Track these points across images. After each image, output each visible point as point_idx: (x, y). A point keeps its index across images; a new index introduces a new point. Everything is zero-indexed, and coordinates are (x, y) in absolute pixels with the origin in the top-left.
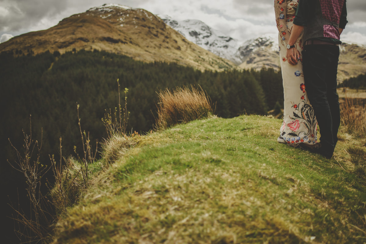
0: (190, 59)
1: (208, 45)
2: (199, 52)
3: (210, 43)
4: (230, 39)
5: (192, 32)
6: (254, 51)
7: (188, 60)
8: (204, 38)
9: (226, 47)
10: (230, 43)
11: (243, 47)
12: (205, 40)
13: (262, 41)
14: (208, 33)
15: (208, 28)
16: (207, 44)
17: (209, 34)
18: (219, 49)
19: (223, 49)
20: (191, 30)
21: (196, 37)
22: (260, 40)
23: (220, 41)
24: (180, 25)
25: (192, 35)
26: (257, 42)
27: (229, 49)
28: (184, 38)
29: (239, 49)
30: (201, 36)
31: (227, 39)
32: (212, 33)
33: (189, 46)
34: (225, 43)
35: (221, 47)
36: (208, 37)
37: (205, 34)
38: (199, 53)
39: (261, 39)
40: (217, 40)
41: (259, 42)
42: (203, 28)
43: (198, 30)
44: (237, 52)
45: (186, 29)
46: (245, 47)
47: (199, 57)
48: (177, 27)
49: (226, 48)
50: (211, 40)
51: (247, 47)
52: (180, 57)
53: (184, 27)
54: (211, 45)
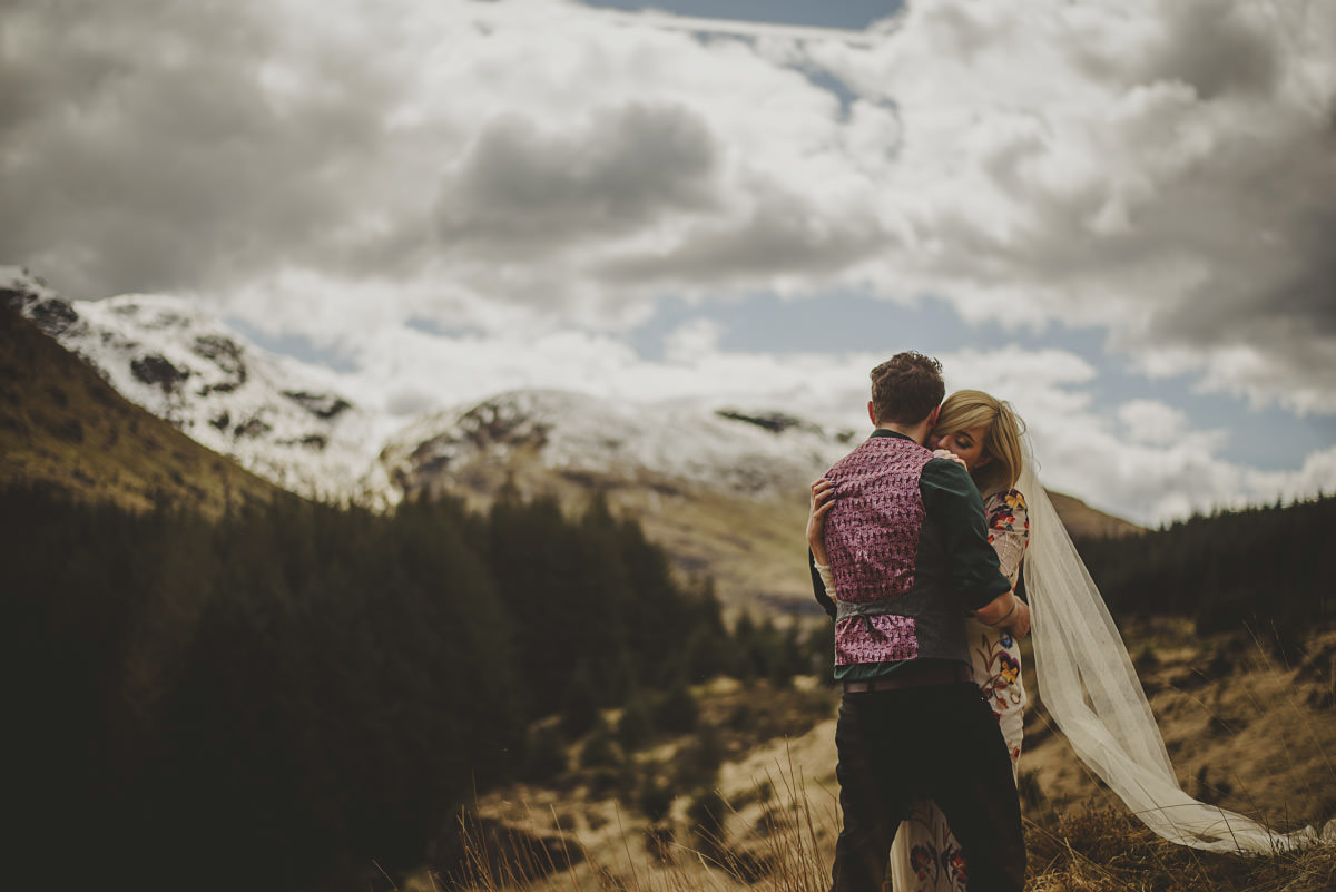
0: (128, 488)
1: (230, 432)
2: (177, 456)
3: (235, 420)
4: (340, 406)
5: (148, 360)
6: (454, 466)
7: (114, 491)
8: (205, 392)
9: (316, 442)
10: (344, 428)
11: (401, 446)
12: (217, 403)
13: (496, 419)
14: (230, 372)
15: (230, 349)
16: (221, 423)
17: (234, 379)
18: (281, 455)
19: (301, 455)
20: (140, 355)
21: (167, 389)
22: (488, 417)
23: (290, 415)
24: (86, 325)
25: (149, 374)
26: (473, 425)
27: (332, 456)
29: (383, 456)
30: (194, 384)
31: (327, 405)
32: (250, 371)
33: (124, 425)
34: (312, 426)
35: (290, 443)
36: (225, 388)
37: (214, 375)
38: (175, 464)
39: (495, 409)
40: (275, 410)
41: (482, 424)
42: (208, 348)
43: (178, 355)
44: (372, 469)
45: (116, 346)
46: (415, 449)
47: (178, 479)
48: (74, 334)
49: (316, 445)
50: (240, 405)
51: (424, 447)
52: (78, 474)
53: (107, 337)
54: (240, 431)
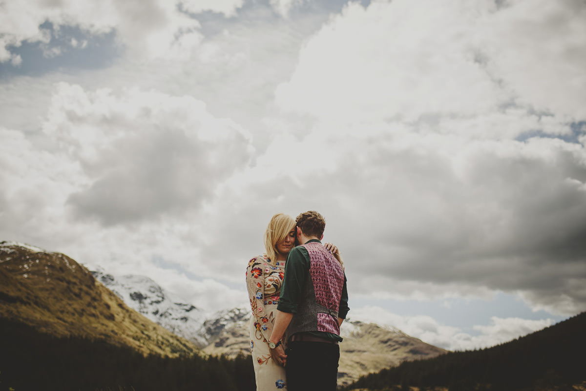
0: (128, 335)
1: (158, 316)
2: (143, 325)
3: (160, 312)
4: (192, 308)
5: (135, 293)
6: (226, 328)
7: (124, 336)
8: (151, 304)
9: (185, 319)
10: (192, 315)
11: (210, 321)
12: (154, 307)
13: (240, 313)
14: (159, 297)
15: (160, 289)
16: (156, 313)
17: (160, 299)
18: (174, 322)
19: (179, 322)
20: (132, 291)
21: (140, 302)
22: (237, 312)
23: (177, 310)
24: (117, 282)
25: (135, 298)
26: (232, 315)
27: (189, 323)
28: (120, 302)
29: (205, 324)
30: (147, 301)
31: (188, 308)
32: (165, 297)
33: (127, 315)
34: (185, 314)
35: (177, 319)
36: (158, 302)
37: (154, 298)
38: (142, 327)
39: (239, 310)
40: (172, 309)
41: (235, 315)
42: (153, 290)
43: (144, 292)
44: (201, 328)
45: (126, 289)
46: (214, 321)
47: (143, 333)
48: (113, 285)
49: (184, 320)
50: (162, 307)
51: (217, 321)
52: (113, 331)
53: (123, 285)
54: (161, 315)
